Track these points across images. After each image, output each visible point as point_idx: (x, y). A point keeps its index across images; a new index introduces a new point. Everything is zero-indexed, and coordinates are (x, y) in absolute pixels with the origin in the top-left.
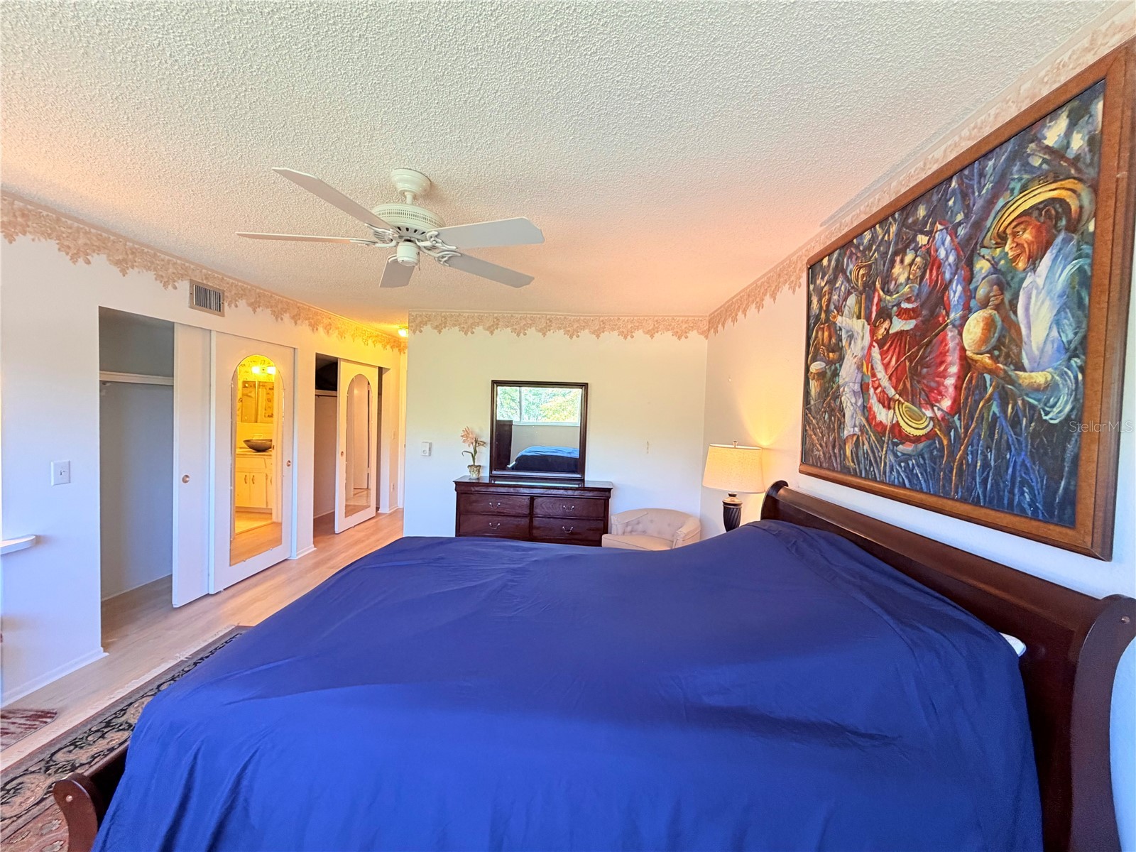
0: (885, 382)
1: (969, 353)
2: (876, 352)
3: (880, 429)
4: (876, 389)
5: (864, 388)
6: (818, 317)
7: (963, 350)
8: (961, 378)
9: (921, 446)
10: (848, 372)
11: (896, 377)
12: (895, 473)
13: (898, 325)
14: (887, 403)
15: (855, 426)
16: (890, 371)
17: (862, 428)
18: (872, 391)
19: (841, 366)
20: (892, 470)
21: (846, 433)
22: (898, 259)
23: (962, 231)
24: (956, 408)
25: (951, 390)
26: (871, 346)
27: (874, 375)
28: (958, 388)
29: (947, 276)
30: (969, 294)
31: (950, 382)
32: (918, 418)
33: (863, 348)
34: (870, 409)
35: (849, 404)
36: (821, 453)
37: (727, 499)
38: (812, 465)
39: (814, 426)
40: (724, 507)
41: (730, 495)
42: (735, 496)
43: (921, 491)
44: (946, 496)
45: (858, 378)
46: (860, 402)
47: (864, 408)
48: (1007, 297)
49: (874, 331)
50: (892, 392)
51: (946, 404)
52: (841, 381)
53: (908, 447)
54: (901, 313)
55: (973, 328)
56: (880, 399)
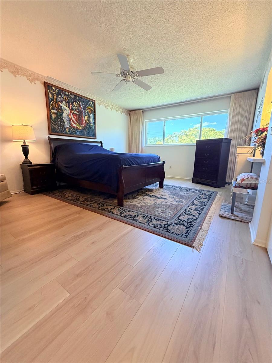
0: (74, 120)
2: (71, 114)
3: (74, 127)
5: (69, 120)
6: (52, 100)
7: (85, 119)
9: (81, 130)
10: (65, 115)
11: (76, 120)
12: (77, 134)
13: (75, 112)
14: (75, 124)
18: (71, 121)
19: (63, 114)
21: (66, 127)
22: (74, 102)
23: (84, 106)
26: (70, 113)
29: (82, 110)
30: (85, 114)
31: (84, 123)
32: (80, 126)
33: (68, 113)
34: (71, 124)
35: (66, 122)
36: (59, 130)
37: (23, 144)
38: (56, 132)
39: (55, 124)
40: (22, 147)
41: (23, 143)
42: (25, 143)
43: (82, 136)
44: (85, 136)
45: (68, 118)
46: (69, 122)
47: (70, 123)
48: (89, 116)
49: (71, 111)
50: (76, 122)
51: (84, 125)
52: (63, 117)
53: (79, 130)
54: (76, 111)
55: (86, 117)
56: (73, 123)
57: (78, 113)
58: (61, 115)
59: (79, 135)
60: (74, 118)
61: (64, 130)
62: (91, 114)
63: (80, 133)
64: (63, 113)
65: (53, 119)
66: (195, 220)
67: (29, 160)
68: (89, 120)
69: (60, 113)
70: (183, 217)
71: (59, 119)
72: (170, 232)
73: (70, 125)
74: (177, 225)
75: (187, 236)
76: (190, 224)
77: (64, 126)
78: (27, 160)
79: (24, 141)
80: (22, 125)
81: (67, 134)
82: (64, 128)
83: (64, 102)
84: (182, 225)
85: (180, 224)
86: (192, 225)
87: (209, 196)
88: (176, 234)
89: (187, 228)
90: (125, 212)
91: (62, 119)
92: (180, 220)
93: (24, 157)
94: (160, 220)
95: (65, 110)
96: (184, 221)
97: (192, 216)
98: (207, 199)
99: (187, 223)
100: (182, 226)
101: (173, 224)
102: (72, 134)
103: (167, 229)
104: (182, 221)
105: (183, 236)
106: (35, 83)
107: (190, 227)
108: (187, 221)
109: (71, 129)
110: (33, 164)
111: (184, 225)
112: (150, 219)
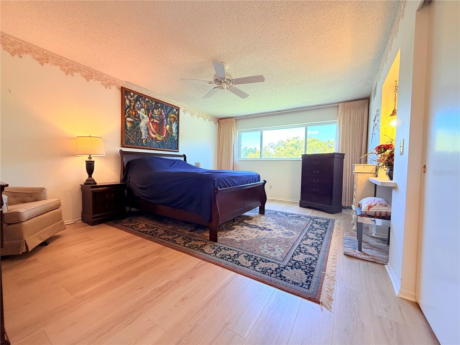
0: (153, 130)
1: (167, 130)
2: (151, 123)
3: (152, 138)
4: (151, 130)
5: (148, 130)
6: (129, 107)
7: (166, 129)
8: (166, 133)
10: (142, 124)
11: (156, 129)
12: (156, 146)
13: (155, 121)
14: (154, 134)
15: (145, 136)
16: (154, 128)
17: (148, 137)
18: (150, 131)
19: (140, 123)
20: (155, 145)
21: (143, 138)
22: (155, 109)
23: (166, 113)
24: (166, 136)
25: (165, 134)
26: (149, 122)
27: (150, 128)
28: (166, 134)
29: (164, 118)
30: (167, 122)
31: (165, 133)
32: (160, 137)
33: (147, 121)
34: (150, 134)
35: (143, 132)
36: (133, 142)
37: (88, 160)
38: (130, 144)
39: (129, 135)
40: (86, 163)
41: (89, 158)
42: (91, 158)
43: (161, 148)
44: (165, 148)
45: (146, 127)
46: (147, 132)
47: (148, 134)
48: (171, 125)
49: (150, 119)
50: (155, 132)
51: (164, 136)
52: (140, 126)
53: (159, 142)
54: (156, 119)
55: (168, 127)
56: (152, 133)
57: (158, 122)
58: (138, 124)
59: (158, 147)
60: (153, 127)
61: (140, 141)
62: (174, 122)
63: (159, 145)
64: (140, 121)
65: (128, 128)
66: (314, 261)
67: (93, 179)
68: (171, 130)
69: (137, 122)
70: (298, 256)
71: (136, 128)
72: (285, 280)
73: (148, 136)
74: (292, 268)
75: (309, 285)
76: (309, 268)
77: (140, 136)
78: (90, 179)
79: (90, 156)
80: (90, 136)
81: (144, 146)
82: (141, 139)
83: (143, 110)
84: (299, 268)
85: (296, 268)
86: (312, 268)
87: (324, 226)
88: (295, 283)
89: (306, 273)
90: (220, 250)
91: (139, 129)
92: (295, 261)
93: (86, 176)
94: (269, 261)
95: (143, 118)
96: (300, 263)
97: (310, 255)
98: (323, 230)
99: (306, 266)
100: (300, 270)
101: (287, 267)
102: (150, 147)
103: (280, 276)
104: (299, 263)
105: (304, 286)
106: (110, 88)
107: (310, 272)
108: (305, 263)
109: (149, 141)
110: (97, 185)
111: (302, 269)
112: (255, 261)
